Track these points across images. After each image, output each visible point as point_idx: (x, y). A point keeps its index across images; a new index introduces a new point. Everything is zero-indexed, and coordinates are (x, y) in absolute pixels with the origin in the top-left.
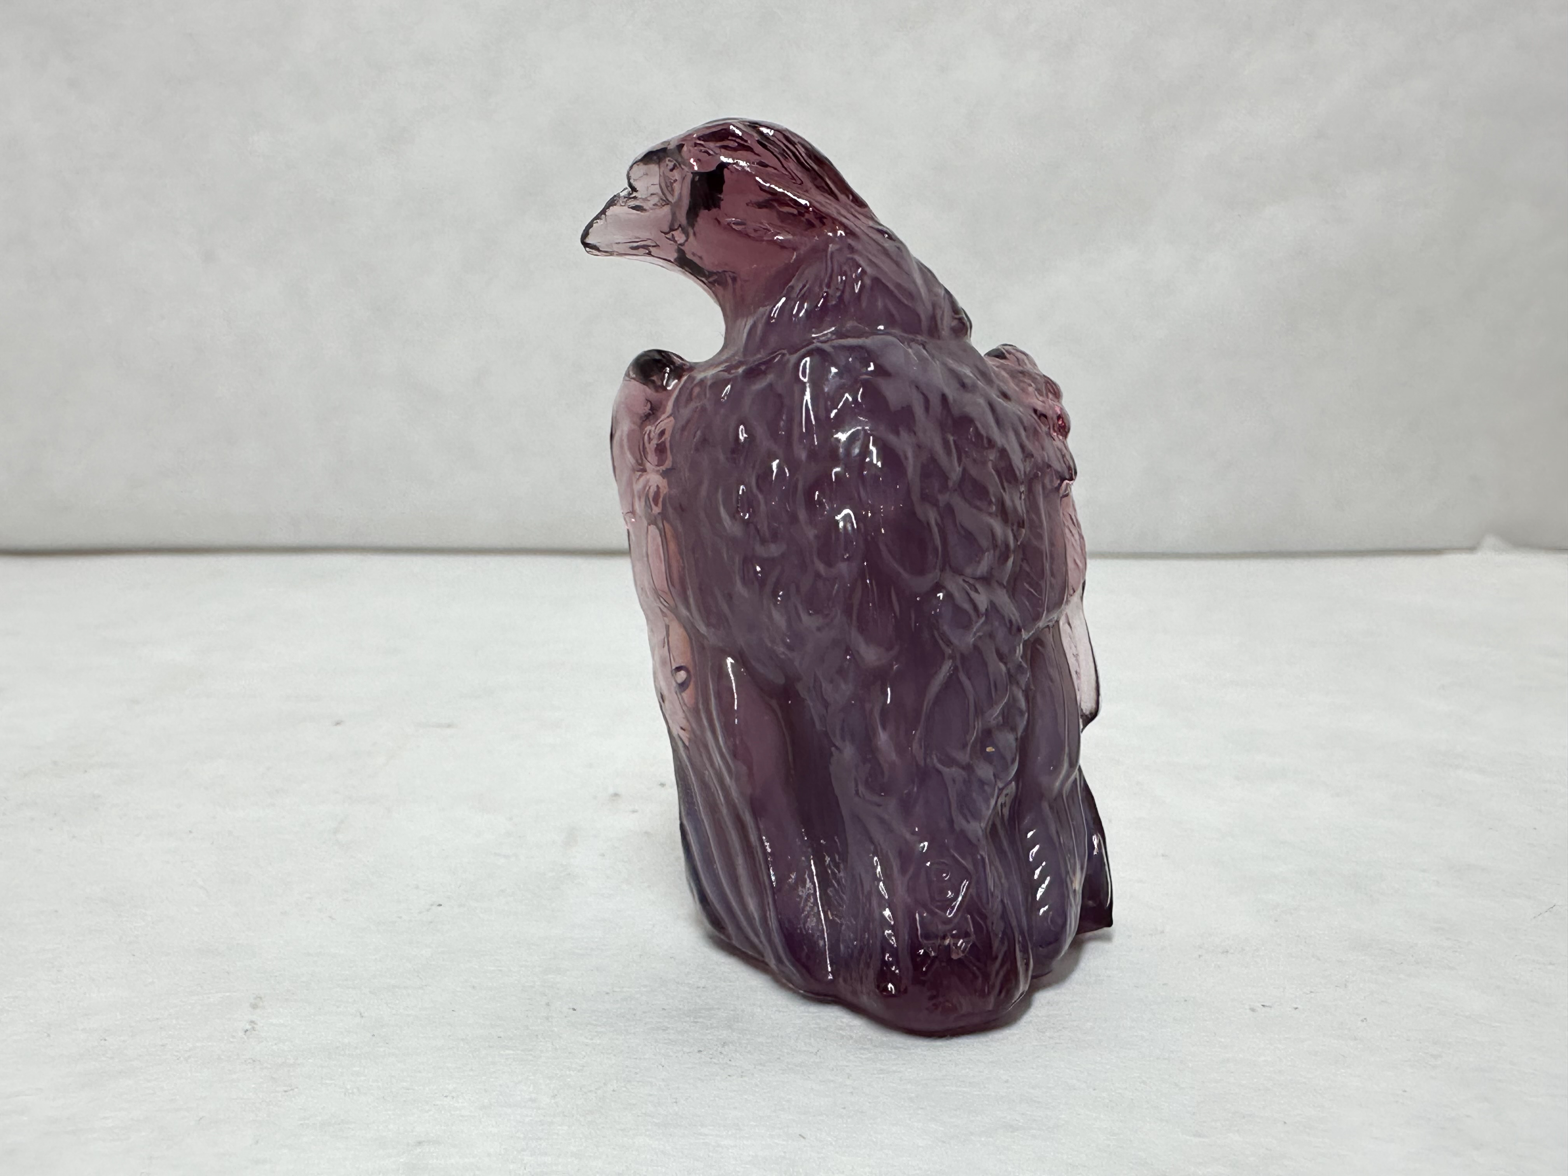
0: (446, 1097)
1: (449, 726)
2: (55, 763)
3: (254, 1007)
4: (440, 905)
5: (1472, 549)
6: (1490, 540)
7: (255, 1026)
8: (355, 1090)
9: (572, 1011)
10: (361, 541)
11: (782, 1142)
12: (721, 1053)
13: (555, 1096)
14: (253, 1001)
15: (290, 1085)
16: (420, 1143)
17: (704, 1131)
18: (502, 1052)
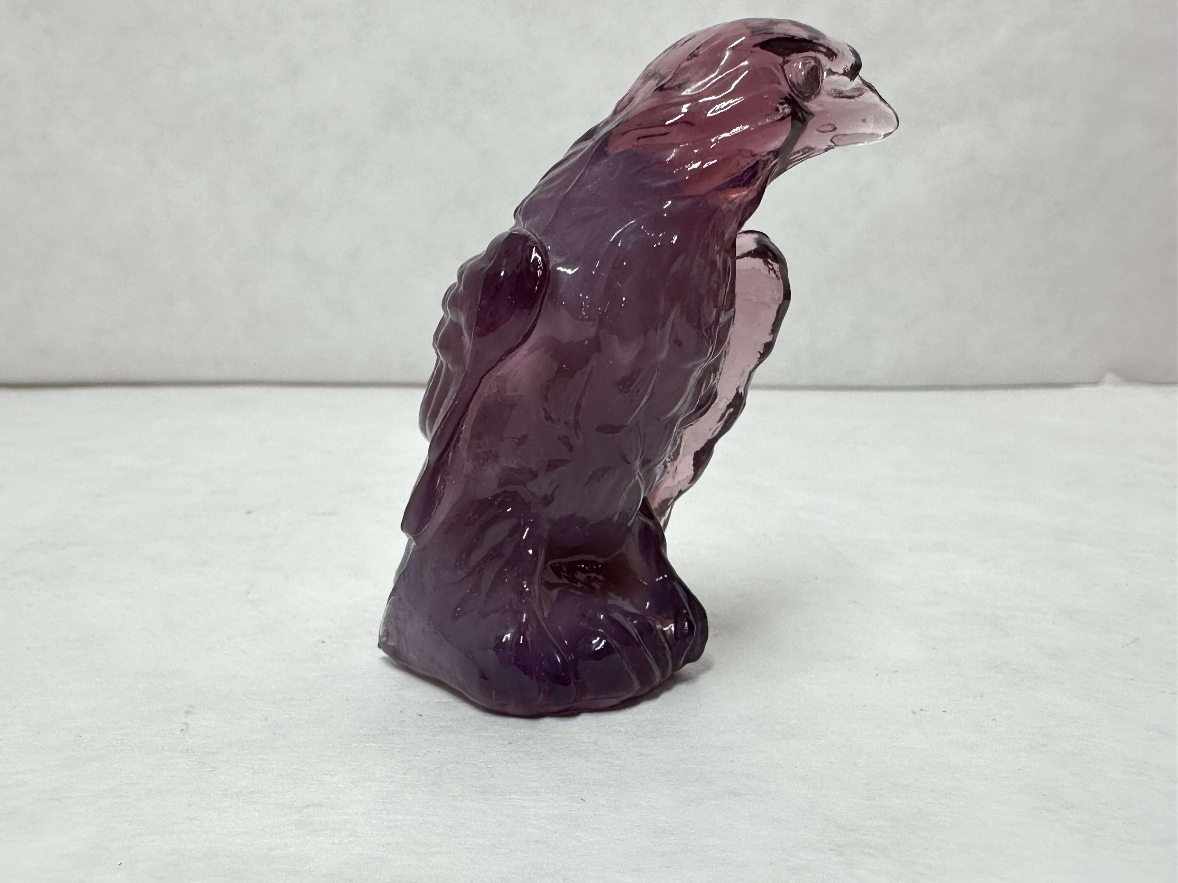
0: (326, 775)
1: (332, 514)
2: (41, 542)
3: (187, 713)
4: (324, 642)
5: (1095, 383)
6: (1110, 377)
7: (188, 726)
8: (261, 771)
9: (419, 717)
11: (568, 804)
12: (526, 744)
13: (405, 774)
14: (187, 709)
15: (214, 768)
16: (307, 806)
17: (513, 796)
18: (367, 745)
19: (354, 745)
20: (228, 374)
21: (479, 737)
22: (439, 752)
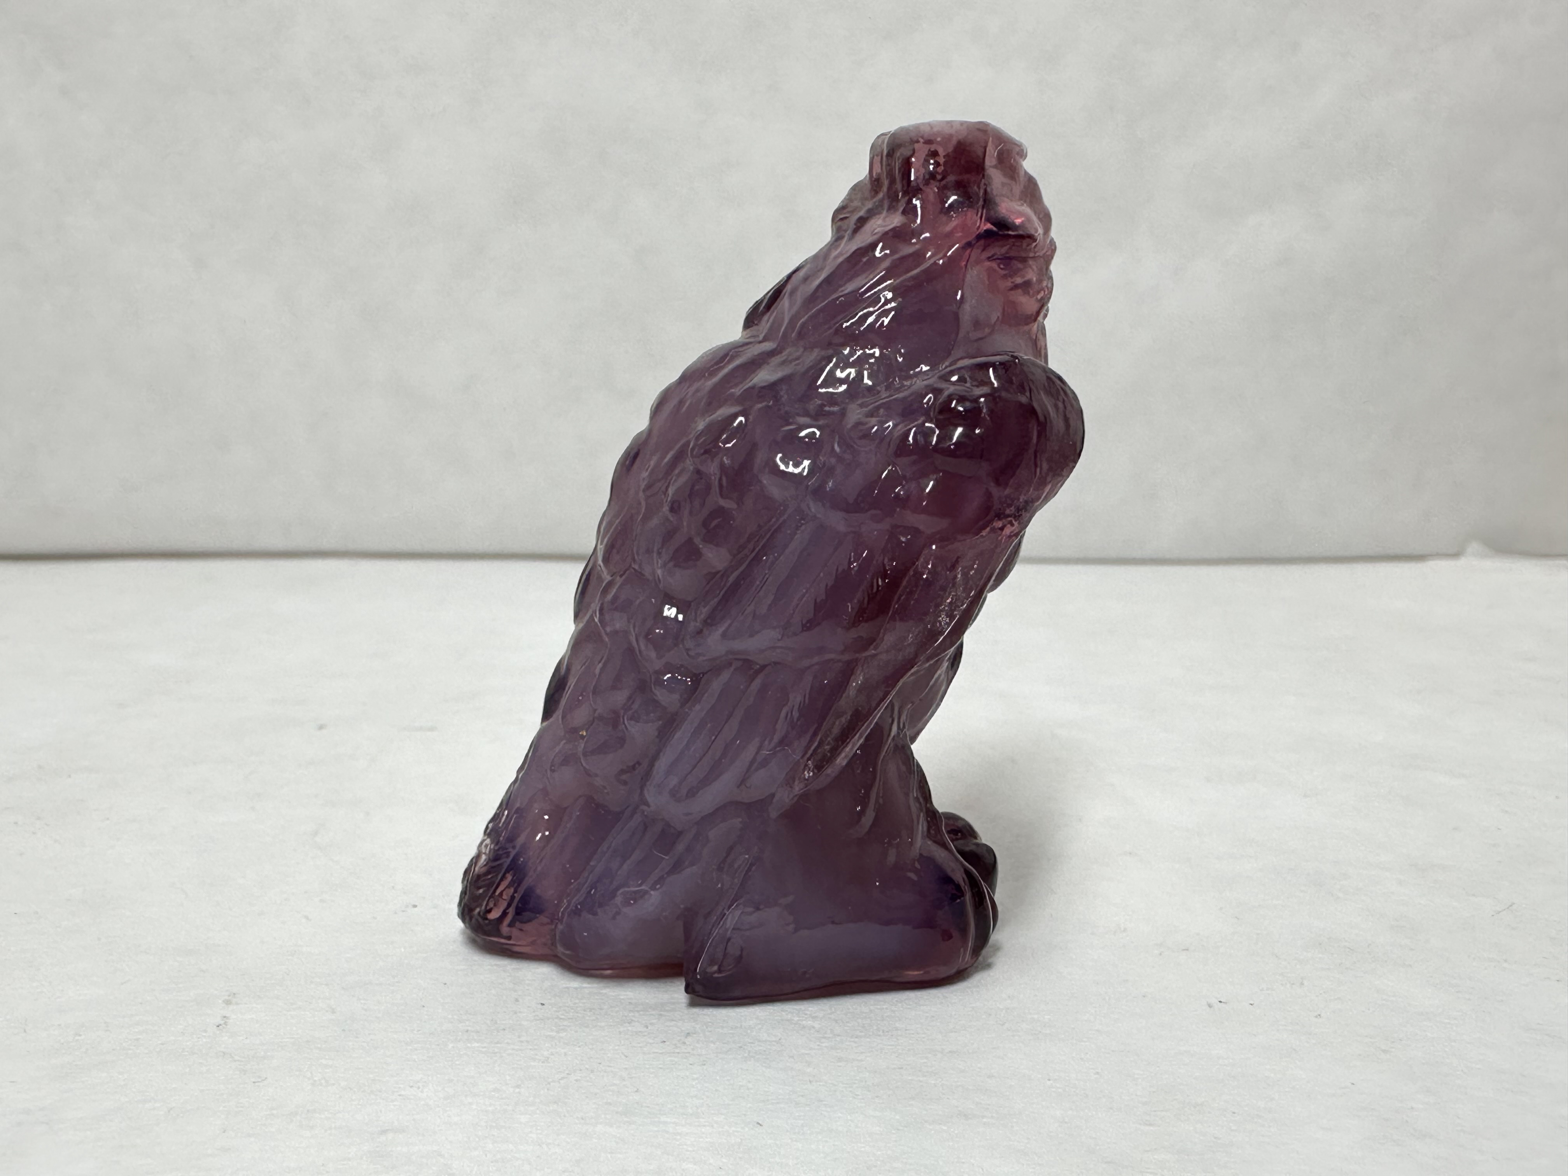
0: (411, 1087)
1: (432, 729)
2: (40, 767)
3: (228, 1002)
4: (415, 906)
5: (1456, 555)
6: (1474, 547)
7: (227, 1021)
8: (323, 1081)
9: (540, 1006)
10: (351, 546)
11: (739, 1129)
12: (684, 1043)
13: (518, 1086)
14: (227, 998)
15: (259, 1077)
16: (384, 1132)
17: (663, 1119)
18: (469, 1045)
19: (451, 1046)
20: (299, 541)
21: (620, 1033)
22: (565, 1054)
